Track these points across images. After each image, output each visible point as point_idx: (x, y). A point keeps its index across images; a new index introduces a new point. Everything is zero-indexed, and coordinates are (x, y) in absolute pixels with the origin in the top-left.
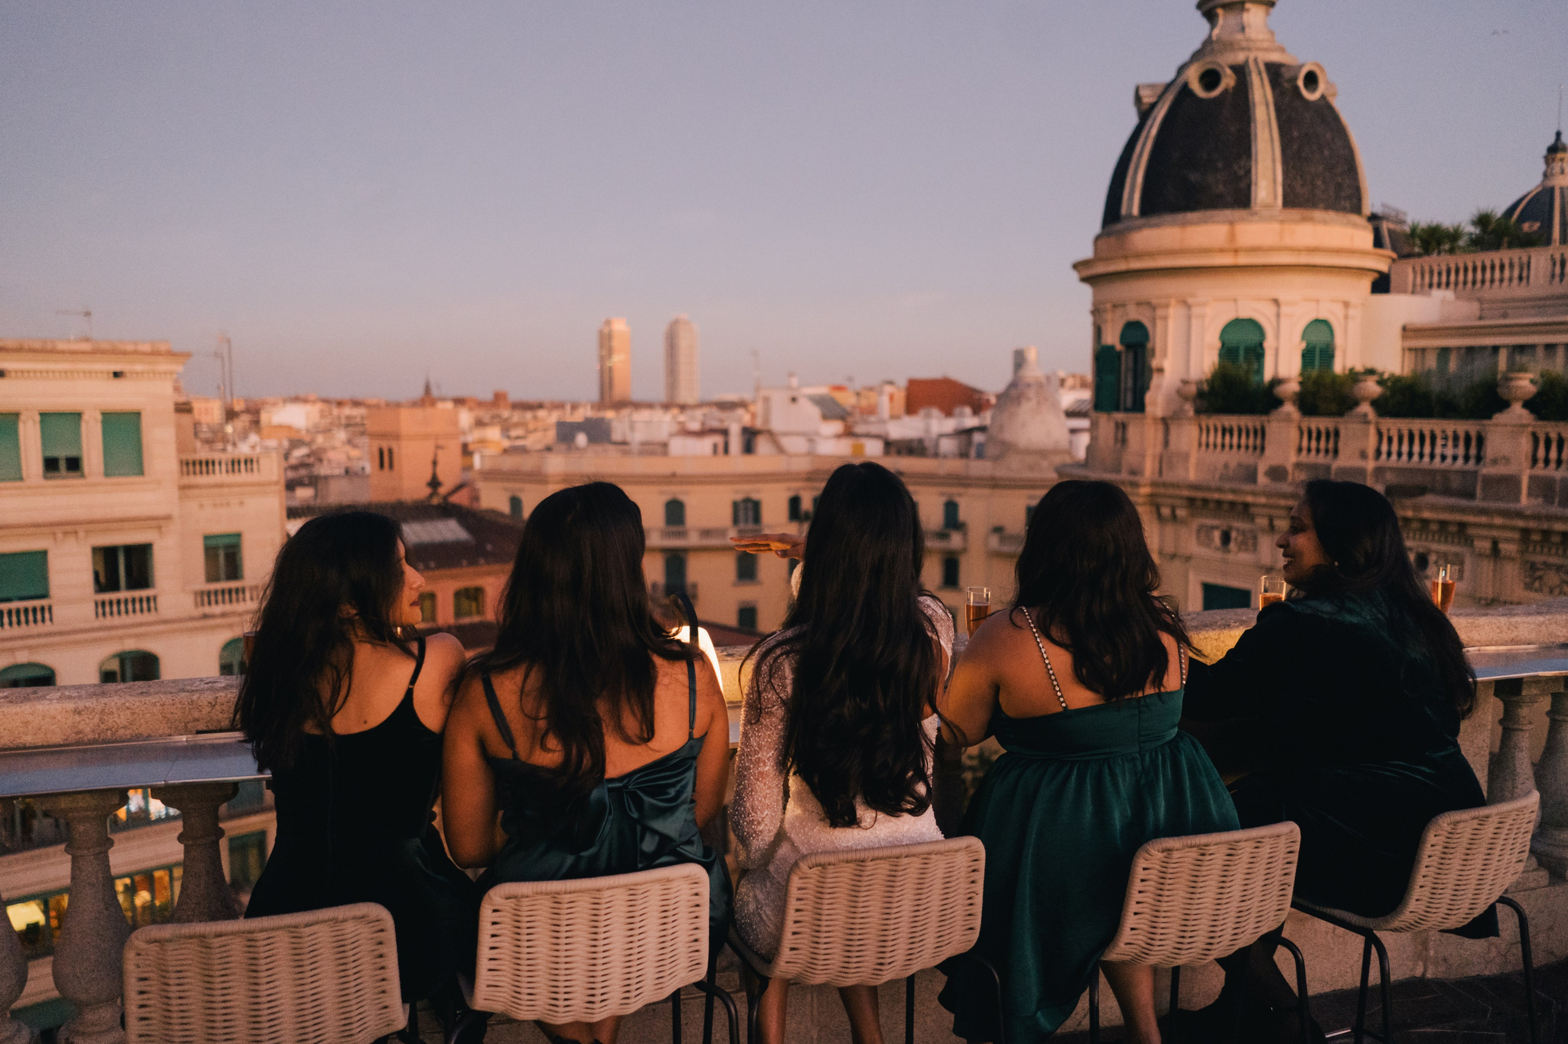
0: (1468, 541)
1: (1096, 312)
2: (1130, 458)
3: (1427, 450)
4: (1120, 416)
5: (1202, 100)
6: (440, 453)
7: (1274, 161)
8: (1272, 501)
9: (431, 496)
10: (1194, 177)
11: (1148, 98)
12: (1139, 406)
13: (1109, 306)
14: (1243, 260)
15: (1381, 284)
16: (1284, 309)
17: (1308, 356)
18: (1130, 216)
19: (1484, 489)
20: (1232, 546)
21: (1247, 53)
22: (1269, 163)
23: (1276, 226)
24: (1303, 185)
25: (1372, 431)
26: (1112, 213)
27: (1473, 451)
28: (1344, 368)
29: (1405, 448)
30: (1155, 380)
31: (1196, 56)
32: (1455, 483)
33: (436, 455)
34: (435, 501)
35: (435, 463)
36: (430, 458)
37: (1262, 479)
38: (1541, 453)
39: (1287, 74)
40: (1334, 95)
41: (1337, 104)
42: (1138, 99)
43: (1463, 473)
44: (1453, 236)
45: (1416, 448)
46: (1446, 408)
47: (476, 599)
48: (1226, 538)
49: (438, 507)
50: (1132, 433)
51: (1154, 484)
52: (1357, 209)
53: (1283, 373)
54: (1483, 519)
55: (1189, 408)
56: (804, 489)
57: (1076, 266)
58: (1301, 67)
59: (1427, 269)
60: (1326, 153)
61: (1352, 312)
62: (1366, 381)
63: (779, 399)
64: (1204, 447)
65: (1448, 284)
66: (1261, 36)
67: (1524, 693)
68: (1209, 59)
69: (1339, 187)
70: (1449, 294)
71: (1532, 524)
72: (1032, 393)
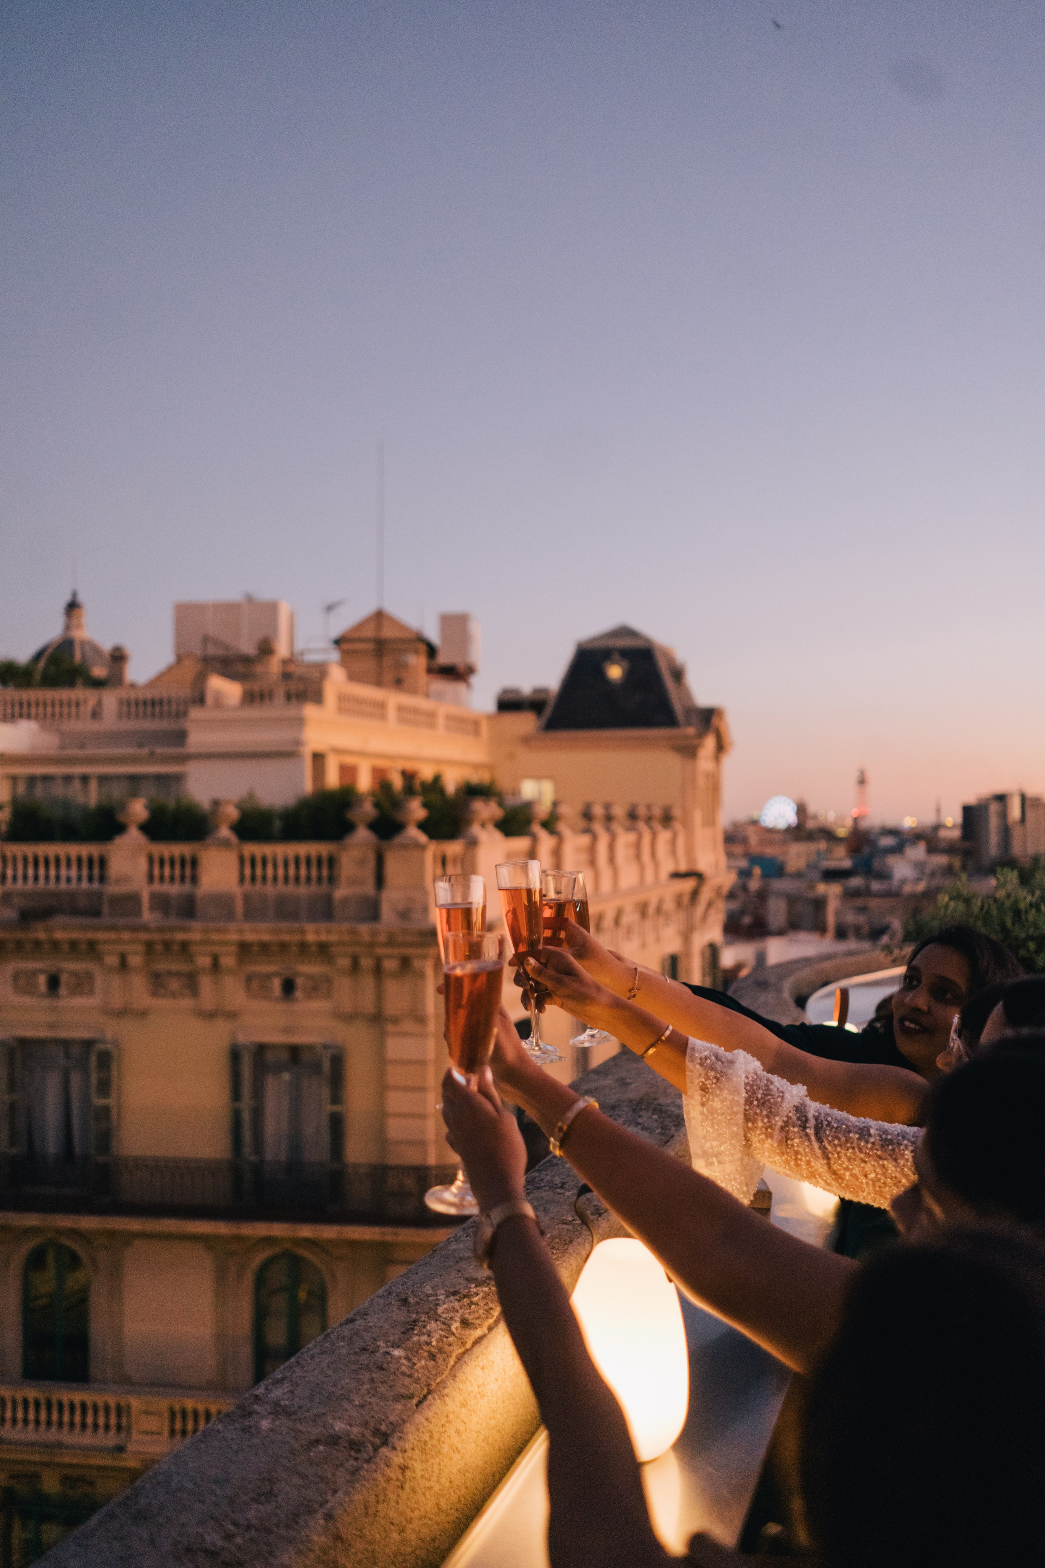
0: (99, 958)
3: (52, 873)
19: (110, 906)
27: (96, 872)
32: (82, 904)
38: (156, 872)
43: (89, 894)
45: (42, 872)
46: (65, 832)
54: (113, 936)
71: (156, 937)
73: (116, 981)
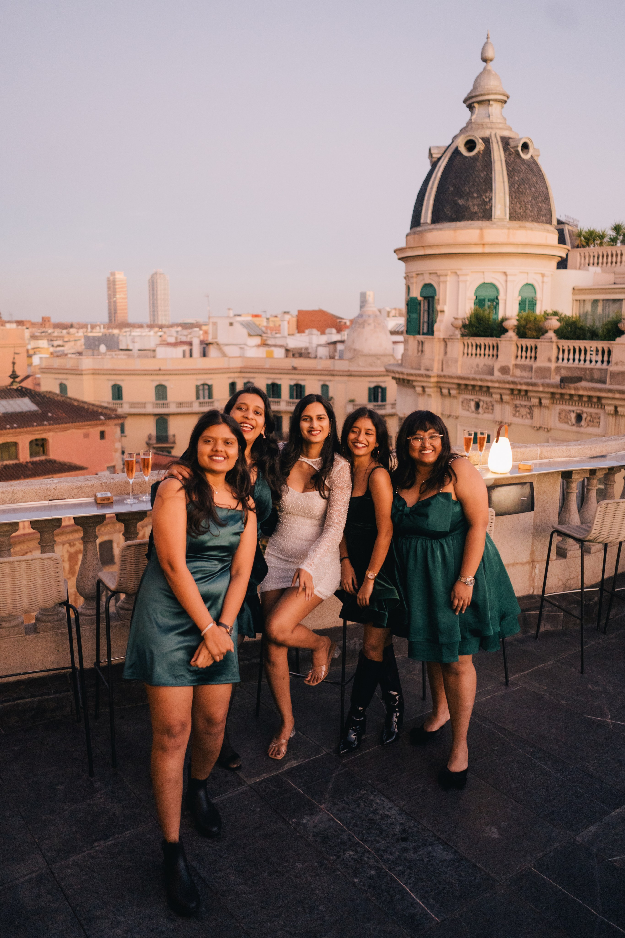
0: (603, 407)
1: (406, 278)
2: (425, 362)
3: (582, 358)
4: (420, 337)
5: (466, 157)
6: (17, 357)
7: (505, 194)
8: (501, 386)
9: (12, 384)
10: (461, 202)
11: (436, 156)
12: (430, 332)
13: (414, 275)
14: (487, 250)
15: (562, 264)
16: (509, 278)
17: (522, 304)
18: (427, 223)
19: (611, 378)
20: (481, 410)
21: (491, 130)
22: (502, 195)
23: (506, 231)
24: (520, 209)
25: (555, 347)
26: (416, 221)
27: (606, 358)
28: (541, 312)
29: (571, 356)
30: (440, 318)
31: (463, 130)
32: (597, 375)
33: (14, 358)
34: (15, 387)
35: (14, 363)
36: (11, 360)
37: (497, 374)
39: (512, 143)
40: (538, 156)
41: (540, 161)
42: (431, 155)
43: (601, 370)
44: (602, 237)
45: (577, 356)
46: (593, 335)
47: (43, 446)
48: (477, 406)
49: (17, 390)
50: (427, 347)
51: (438, 376)
52: (550, 222)
53: (508, 314)
54: (610, 395)
55: (458, 333)
56: (238, 377)
57: (395, 251)
58: (521, 139)
59: (587, 254)
60: (533, 189)
61: (546, 279)
62: (551, 319)
63: (223, 324)
64: (466, 355)
65: (598, 264)
66: (498, 121)
67: (573, 477)
68: (470, 133)
69: (540, 209)
70: (597, 269)
72: (371, 321)
73: (612, 420)
